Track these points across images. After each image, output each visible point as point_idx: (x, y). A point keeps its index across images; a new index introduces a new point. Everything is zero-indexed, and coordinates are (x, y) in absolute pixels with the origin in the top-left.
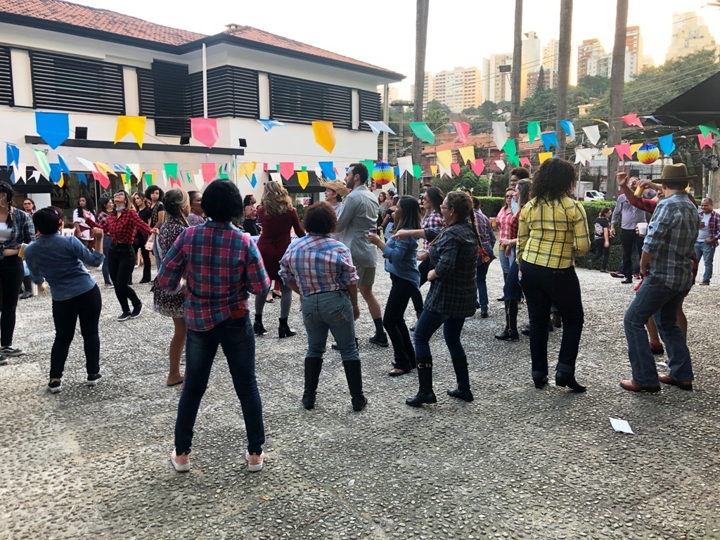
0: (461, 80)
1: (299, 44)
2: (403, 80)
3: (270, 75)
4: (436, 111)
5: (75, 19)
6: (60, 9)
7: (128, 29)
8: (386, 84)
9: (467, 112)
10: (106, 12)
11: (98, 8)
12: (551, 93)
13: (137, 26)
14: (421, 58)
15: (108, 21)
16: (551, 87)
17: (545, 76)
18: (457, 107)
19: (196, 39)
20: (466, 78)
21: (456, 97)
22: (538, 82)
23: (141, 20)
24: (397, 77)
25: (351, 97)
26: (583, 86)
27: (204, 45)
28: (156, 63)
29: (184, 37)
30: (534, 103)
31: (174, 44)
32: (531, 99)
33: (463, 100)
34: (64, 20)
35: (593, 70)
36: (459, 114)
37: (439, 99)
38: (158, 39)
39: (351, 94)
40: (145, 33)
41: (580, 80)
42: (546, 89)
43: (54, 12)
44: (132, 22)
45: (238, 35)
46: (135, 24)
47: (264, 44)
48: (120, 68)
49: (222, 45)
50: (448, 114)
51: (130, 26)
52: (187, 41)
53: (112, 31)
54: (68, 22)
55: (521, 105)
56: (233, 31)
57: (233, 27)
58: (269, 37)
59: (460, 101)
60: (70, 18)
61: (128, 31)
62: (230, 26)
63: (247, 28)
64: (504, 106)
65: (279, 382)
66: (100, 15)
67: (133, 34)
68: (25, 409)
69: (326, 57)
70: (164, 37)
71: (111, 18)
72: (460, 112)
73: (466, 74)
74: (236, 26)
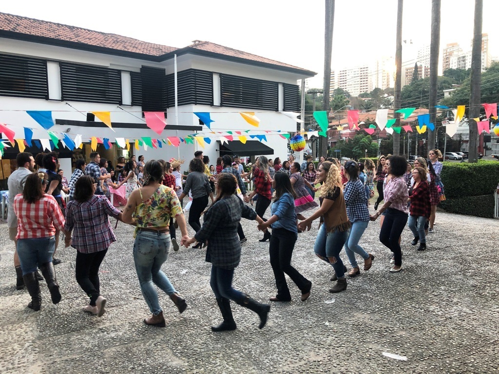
0: (357, 74)
1: (242, 53)
2: (315, 76)
3: (221, 75)
4: (340, 96)
5: (91, 41)
6: (82, 34)
7: (126, 46)
8: (303, 79)
9: (362, 96)
10: (112, 35)
11: (108, 33)
12: (423, 82)
13: (132, 44)
14: (328, 60)
15: (113, 41)
16: (423, 78)
17: (419, 69)
18: (355, 92)
19: (172, 51)
20: (361, 72)
21: (355, 86)
22: (414, 74)
23: (136, 40)
24: (311, 74)
25: (278, 88)
26: (447, 76)
27: (175, 55)
28: (144, 68)
29: (164, 50)
30: (410, 89)
31: (156, 55)
32: (408, 86)
33: (359, 88)
34: (83, 42)
35: (454, 65)
36: (356, 97)
37: (342, 87)
38: (145, 52)
39: (278, 87)
40: (137, 48)
41: (445, 72)
42: (420, 79)
43: (78, 36)
44: (129, 41)
45: (198, 48)
46: (131, 42)
47: (217, 54)
48: (119, 72)
49: (188, 55)
50: (348, 97)
51: (127, 44)
52: (165, 52)
53: (115, 48)
54: (86, 43)
55: (401, 90)
56: (196, 45)
57: (197, 43)
58: (221, 49)
59: (356, 88)
60: (88, 40)
61: (125, 48)
62: (195, 42)
63: (206, 43)
64: (388, 91)
65: (208, 319)
66: (108, 38)
67: (128, 49)
68: (12, 339)
69: (260, 61)
70: (150, 51)
71: (115, 39)
72: (357, 96)
73: (361, 70)
74: (199, 42)
